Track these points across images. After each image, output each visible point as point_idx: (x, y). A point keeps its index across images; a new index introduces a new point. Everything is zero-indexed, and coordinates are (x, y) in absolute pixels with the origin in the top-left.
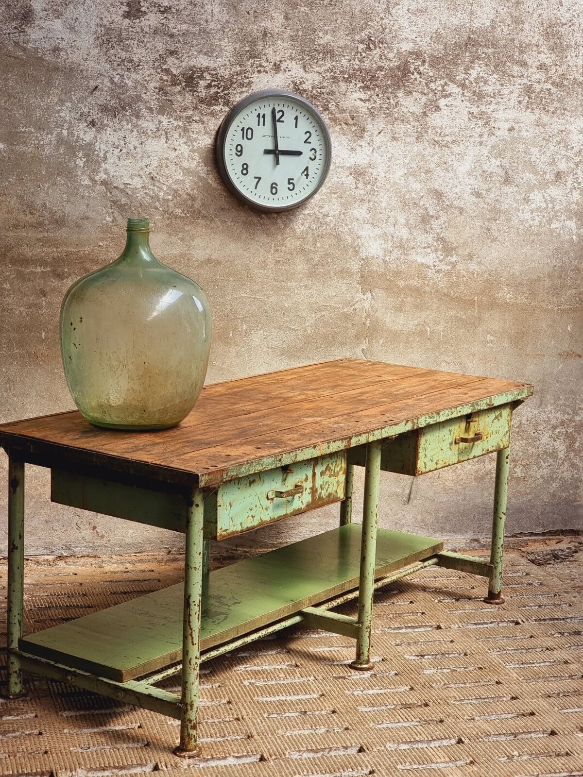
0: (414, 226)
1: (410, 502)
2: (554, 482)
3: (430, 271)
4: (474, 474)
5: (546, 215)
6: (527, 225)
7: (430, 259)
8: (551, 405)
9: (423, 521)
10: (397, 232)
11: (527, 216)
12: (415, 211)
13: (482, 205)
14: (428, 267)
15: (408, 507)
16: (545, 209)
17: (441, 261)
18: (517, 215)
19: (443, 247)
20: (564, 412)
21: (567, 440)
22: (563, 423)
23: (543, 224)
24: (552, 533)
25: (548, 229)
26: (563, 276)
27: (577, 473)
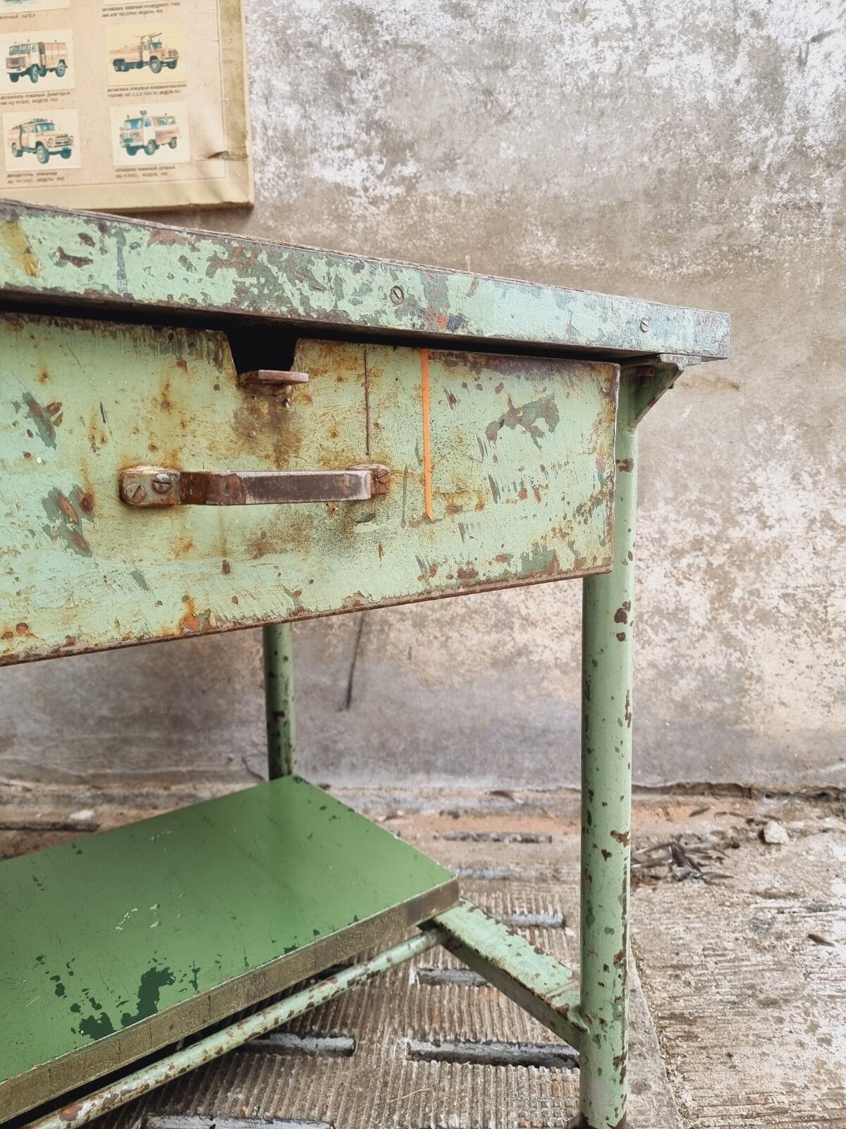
0: (311, 98)
1: (353, 704)
2: (682, 677)
3: (357, 200)
4: (489, 652)
5: (631, 44)
6: (584, 76)
7: (354, 175)
8: (667, 503)
9: (383, 746)
10: (273, 114)
11: (584, 51)
12: (310, 63)
13: (469, 35)
14: (352, 192)
15: (348, 716)
16: (628, 30)
17: (380, 178)
18: (558, 52)
19: (384, 144)
20: (700, 519)
21: (711, 584)
22: (697, 544)
23: (626, 69)
24: (681, 788)
25: (640, 79)
26: (683, 195)
27: (739, 660)
